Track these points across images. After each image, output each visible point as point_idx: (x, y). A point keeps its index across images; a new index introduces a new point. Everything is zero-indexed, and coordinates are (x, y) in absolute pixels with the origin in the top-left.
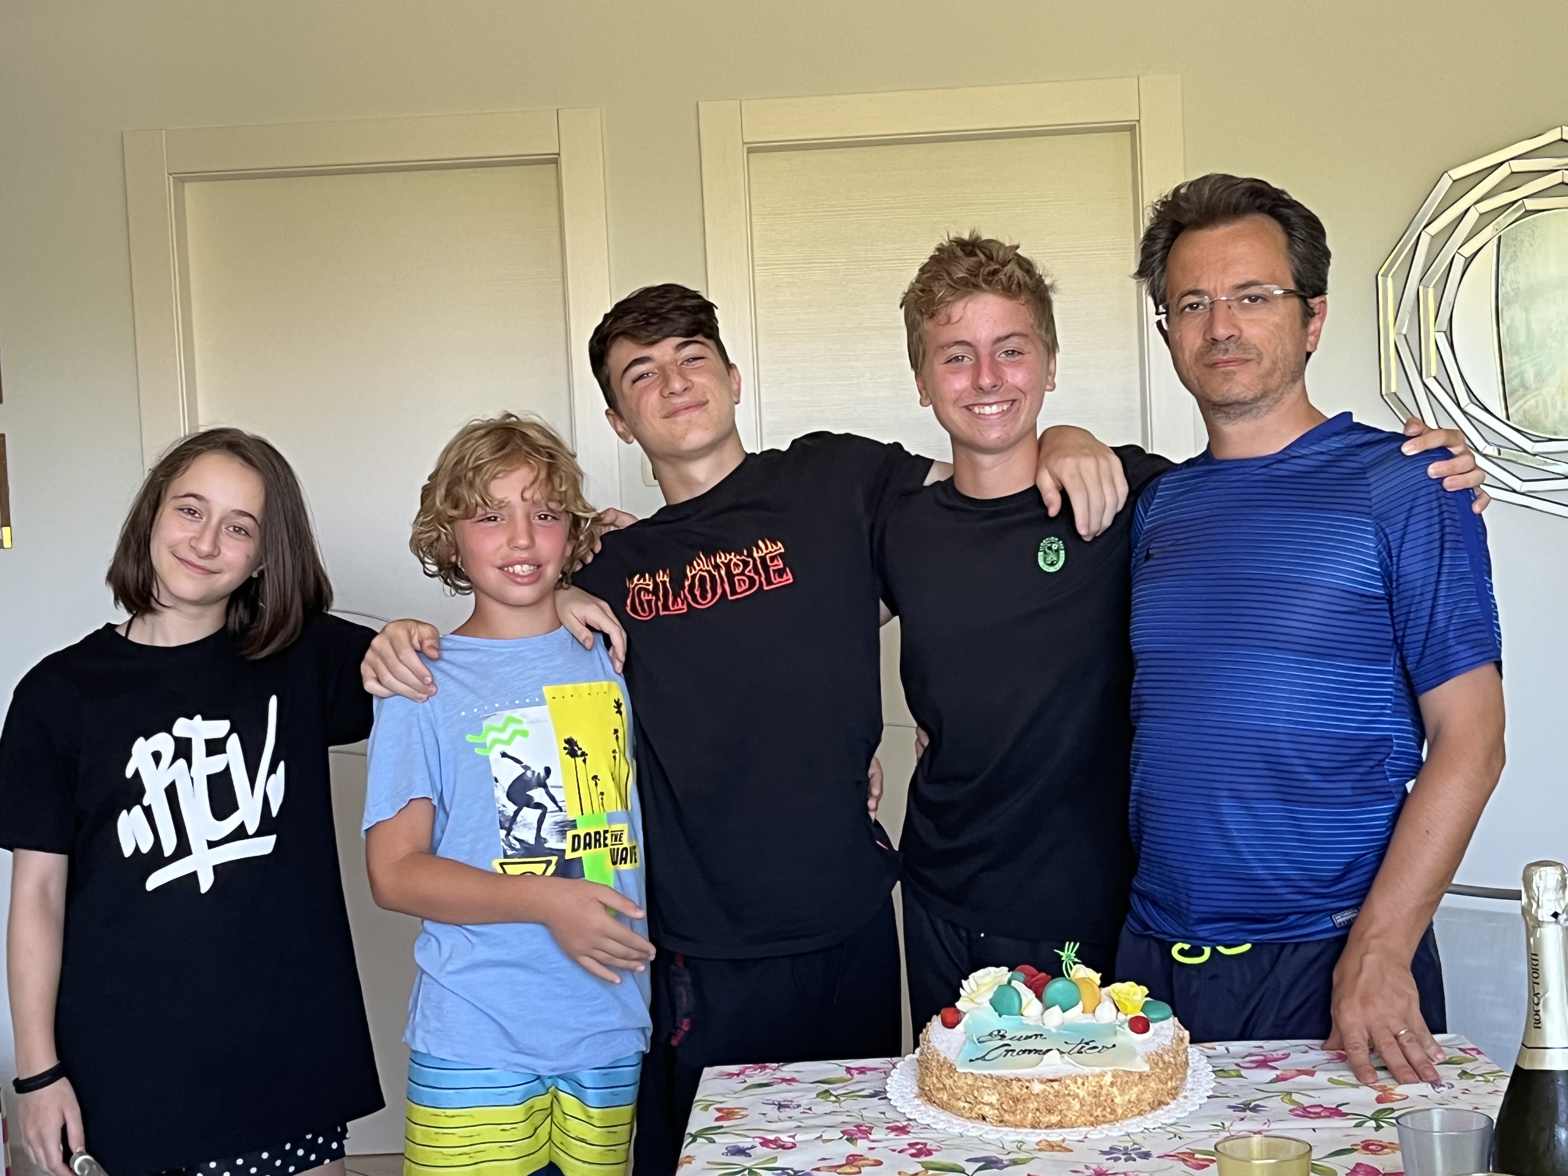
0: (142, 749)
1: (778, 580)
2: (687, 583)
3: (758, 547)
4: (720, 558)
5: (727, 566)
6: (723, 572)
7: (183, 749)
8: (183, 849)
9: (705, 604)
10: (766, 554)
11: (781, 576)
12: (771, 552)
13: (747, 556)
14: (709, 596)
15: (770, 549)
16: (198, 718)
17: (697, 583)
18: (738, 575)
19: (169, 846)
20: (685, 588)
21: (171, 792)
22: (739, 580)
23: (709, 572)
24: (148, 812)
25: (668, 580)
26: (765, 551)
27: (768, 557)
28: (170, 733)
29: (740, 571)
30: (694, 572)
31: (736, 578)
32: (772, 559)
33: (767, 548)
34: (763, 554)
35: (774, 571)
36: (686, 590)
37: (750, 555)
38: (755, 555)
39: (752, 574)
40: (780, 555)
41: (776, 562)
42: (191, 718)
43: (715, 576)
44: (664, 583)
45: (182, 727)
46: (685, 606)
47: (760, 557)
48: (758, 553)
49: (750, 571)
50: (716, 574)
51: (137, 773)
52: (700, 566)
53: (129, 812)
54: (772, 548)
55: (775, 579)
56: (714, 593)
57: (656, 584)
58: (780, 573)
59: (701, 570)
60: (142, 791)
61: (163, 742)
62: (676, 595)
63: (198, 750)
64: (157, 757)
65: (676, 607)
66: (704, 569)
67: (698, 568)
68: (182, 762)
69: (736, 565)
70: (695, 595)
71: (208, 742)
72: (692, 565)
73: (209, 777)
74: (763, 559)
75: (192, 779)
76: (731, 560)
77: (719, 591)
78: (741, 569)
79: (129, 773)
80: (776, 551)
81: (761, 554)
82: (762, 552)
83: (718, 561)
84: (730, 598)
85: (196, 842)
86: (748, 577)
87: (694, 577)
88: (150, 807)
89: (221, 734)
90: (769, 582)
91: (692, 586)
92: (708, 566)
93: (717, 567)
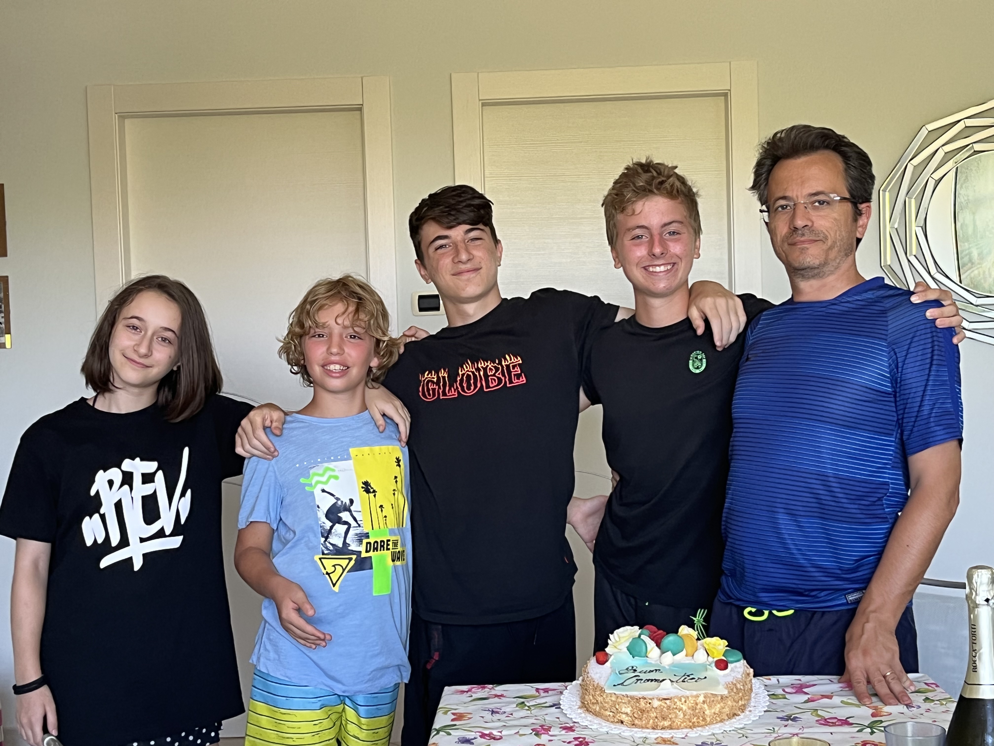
0: (101, 478)
1: (516, 381)
2: (458, 379)
3: (505, 359)
4: (481, 364)
5: (485, 369)
6: (482, 373)
7: (128, 478)
8: (124, 542)
9: (469, 393)
10: (510, 363)
11: (518, 379)
12: (513, 363)
13: (498, 364)
14: (472, 388)
15: (513, 360)
16: (138, 459)
17: (465, 379)
18: (491, 375)
19: (115, 540)
20: (457, 381)
21: (118, 506)
22: (491, 379)
23: (473, 372)
24: (103, 518)
25: (446, 376)
26: (509, 362)
27: (511, 365)
28: (120, 468)
29: (492, 374)
30: (463, 372)
31: (490, 378)
32: (514, 367)
33: (511, 360)
34: (508, 364)
35: (515, 375)
36: (458, 383)
37: (500, 363)
38: (503, 363)
39: (500, 376)
40: (519, 364)
41: (516, 369)
42: (133, 459)
43: (476, 375)
44: (444, 378)
45: (127, 465)
46: (456, 393)
47: (506, 365)
48: (505, 362)
49: (499, 374)
50: (477, 374)
51: (98, 492)
52: (467, 369)
53: (91, 518)
54: (514, 360)
55: (515, 380)
56: (476, 387)
57: (438, 378)
58: (518, 376)
59: (468, 371)
60: (100, 504)
61: (115, 474)
62: (451, 386)
63: (137, 479)
64: (111, 483)
65: (450, 394)
66: (470, 370)
67: (466, 370)
68: (126, 487)
69: (490, 369)
70: (464, 387)
71: (143, 475)
72: (462, 367)
73: (143, 497)
74: (508, 366)
75: (132, 498)
76: (488, 366)
77: (479, 385)
78: (494, 372)
79: (93, 492)
80: (517, 362)
81: (506, 363)
82: (508, 362)
83: (480, 366)
84: (485, 390)
85: (133, 538)
86: (497, 377)
87: (463, 375)
88: (104, 514)
89: (152, 470)
90: (511, 382)
91: (462, 380)
92: (472, 369)
93: (478, 370)
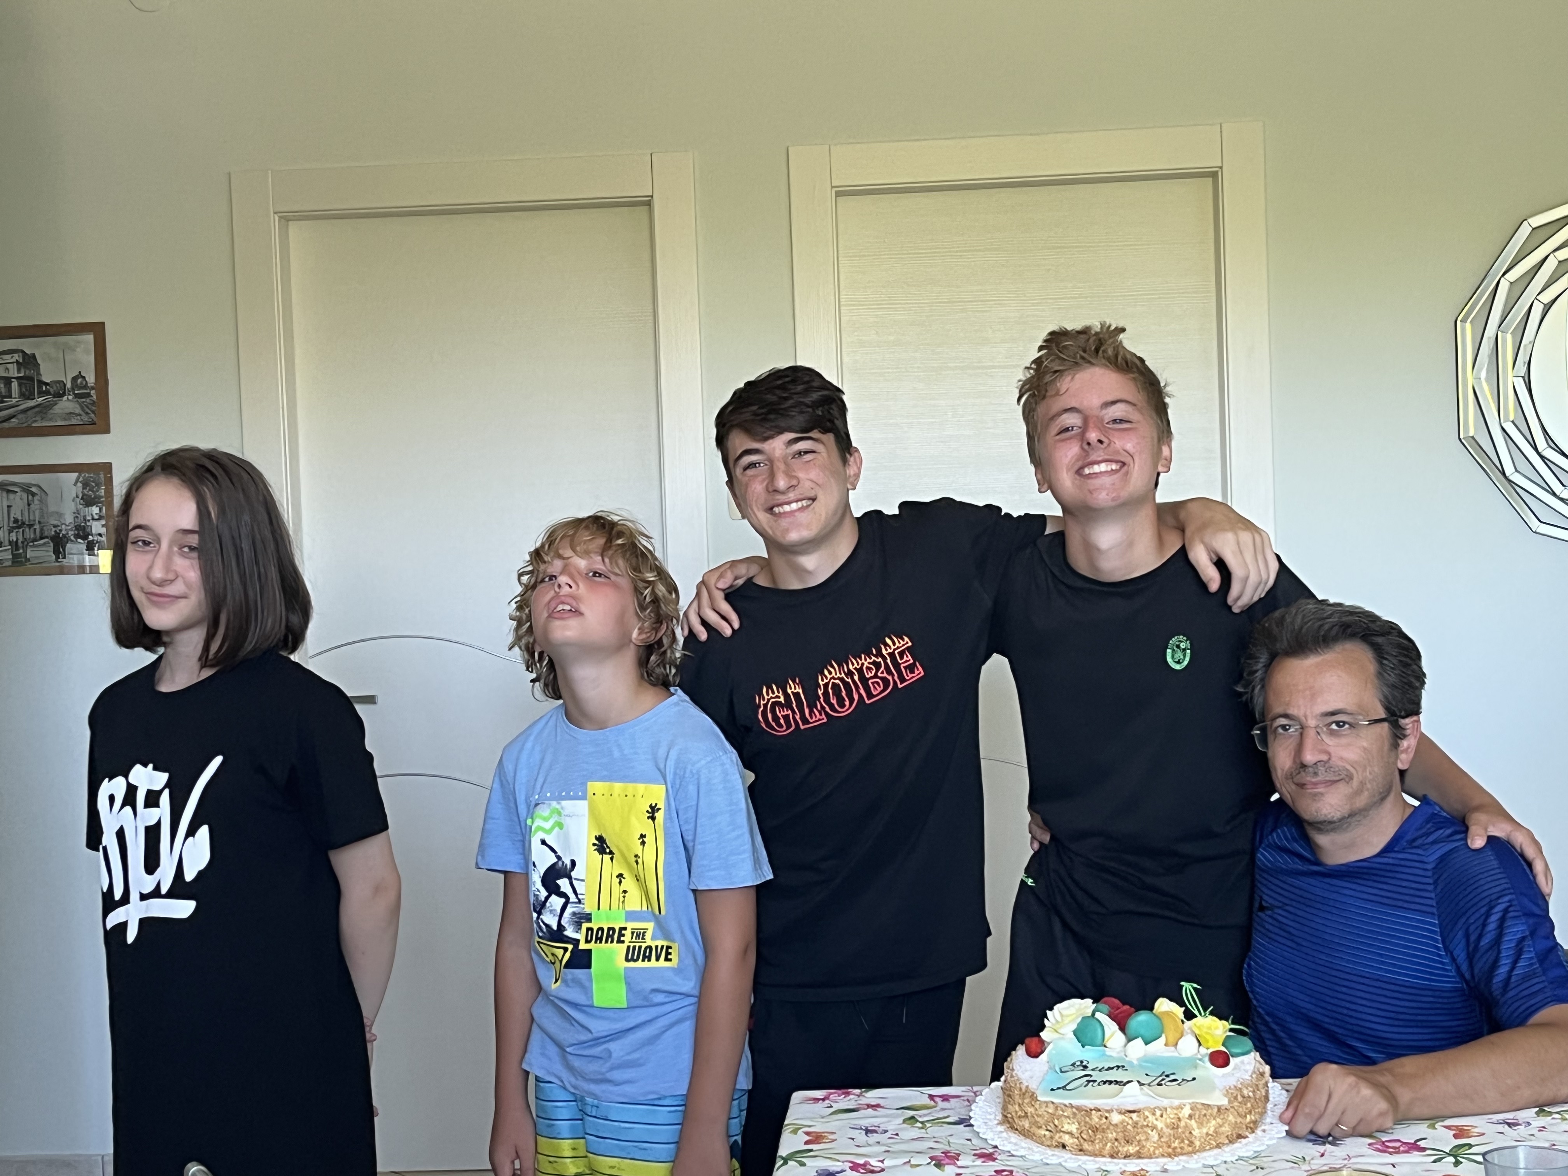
9: (844, 712)
20: (820, 698)
24: (105, 852)
31: (870, 682)
57: (787, 696)
59: (833, 678)
64: (111, 799)
66: (836, 677)
72: (823, 674)
73: (146, 829)
87: (826, 685)
88: (106, 847)
